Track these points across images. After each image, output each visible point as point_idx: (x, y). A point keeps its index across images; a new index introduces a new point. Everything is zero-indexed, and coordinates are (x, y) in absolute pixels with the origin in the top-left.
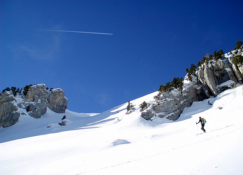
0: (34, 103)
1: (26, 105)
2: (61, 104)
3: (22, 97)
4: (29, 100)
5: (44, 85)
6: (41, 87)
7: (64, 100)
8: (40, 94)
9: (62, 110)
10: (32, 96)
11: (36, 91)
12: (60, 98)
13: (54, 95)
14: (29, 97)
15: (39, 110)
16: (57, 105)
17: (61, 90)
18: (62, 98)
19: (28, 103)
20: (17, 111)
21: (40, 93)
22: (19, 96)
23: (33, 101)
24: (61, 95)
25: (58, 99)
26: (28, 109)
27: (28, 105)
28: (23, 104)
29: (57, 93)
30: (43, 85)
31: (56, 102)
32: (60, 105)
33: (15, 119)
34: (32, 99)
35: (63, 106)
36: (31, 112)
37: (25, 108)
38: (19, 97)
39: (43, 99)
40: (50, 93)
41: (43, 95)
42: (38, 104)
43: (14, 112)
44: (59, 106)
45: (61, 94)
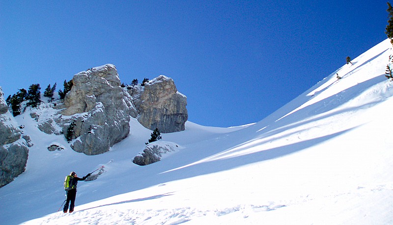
0: (86, 113)
1: (66, 124)
2: (171, 109)
3: (55, 105)
4: (72, 109)
5: (112, 66)
6: (102, 72)
7: (178, 100)
8: (103, 90)
9: (177, 124)
10: (81, 97)
11: (89, 84)
12: (166, 98)
13: (150, 93)
14: (74, 101)
15: (98, 131)
16: (163, 115)
17: (167, 78)
18: (170, 96)
19: (70, 117)
20: (15, 143)
21: (100, 88)
22: (49, 104)
23: (84, 111)
24: (167, 90)
25: (163, 101)
26: (69, 134)
27: (69, 124)
28: (58, 121)
29: (158, 87)
30: (109, 68)
31: (159, 106)
32: (169, 113)
33: (8, 168)
34: (79, 106)
35: (177, 114)
36: (78, 139)
37: (62, 133)
38: (47, 107)
39: (112, 102)
40: (143, 90)
41: (110, 90)
42: (96, 117)
43: (6, 147)
44: (168, 116)
45: (167, 87)
